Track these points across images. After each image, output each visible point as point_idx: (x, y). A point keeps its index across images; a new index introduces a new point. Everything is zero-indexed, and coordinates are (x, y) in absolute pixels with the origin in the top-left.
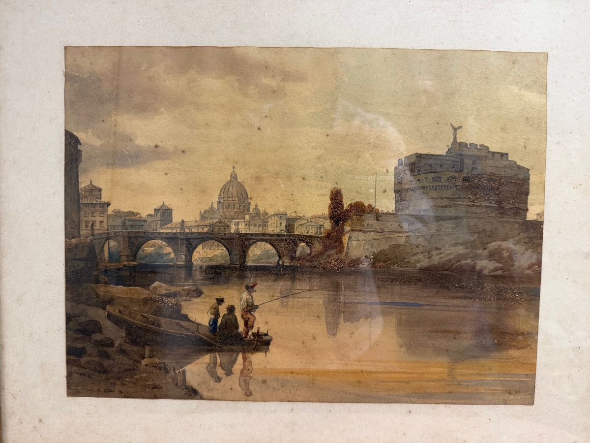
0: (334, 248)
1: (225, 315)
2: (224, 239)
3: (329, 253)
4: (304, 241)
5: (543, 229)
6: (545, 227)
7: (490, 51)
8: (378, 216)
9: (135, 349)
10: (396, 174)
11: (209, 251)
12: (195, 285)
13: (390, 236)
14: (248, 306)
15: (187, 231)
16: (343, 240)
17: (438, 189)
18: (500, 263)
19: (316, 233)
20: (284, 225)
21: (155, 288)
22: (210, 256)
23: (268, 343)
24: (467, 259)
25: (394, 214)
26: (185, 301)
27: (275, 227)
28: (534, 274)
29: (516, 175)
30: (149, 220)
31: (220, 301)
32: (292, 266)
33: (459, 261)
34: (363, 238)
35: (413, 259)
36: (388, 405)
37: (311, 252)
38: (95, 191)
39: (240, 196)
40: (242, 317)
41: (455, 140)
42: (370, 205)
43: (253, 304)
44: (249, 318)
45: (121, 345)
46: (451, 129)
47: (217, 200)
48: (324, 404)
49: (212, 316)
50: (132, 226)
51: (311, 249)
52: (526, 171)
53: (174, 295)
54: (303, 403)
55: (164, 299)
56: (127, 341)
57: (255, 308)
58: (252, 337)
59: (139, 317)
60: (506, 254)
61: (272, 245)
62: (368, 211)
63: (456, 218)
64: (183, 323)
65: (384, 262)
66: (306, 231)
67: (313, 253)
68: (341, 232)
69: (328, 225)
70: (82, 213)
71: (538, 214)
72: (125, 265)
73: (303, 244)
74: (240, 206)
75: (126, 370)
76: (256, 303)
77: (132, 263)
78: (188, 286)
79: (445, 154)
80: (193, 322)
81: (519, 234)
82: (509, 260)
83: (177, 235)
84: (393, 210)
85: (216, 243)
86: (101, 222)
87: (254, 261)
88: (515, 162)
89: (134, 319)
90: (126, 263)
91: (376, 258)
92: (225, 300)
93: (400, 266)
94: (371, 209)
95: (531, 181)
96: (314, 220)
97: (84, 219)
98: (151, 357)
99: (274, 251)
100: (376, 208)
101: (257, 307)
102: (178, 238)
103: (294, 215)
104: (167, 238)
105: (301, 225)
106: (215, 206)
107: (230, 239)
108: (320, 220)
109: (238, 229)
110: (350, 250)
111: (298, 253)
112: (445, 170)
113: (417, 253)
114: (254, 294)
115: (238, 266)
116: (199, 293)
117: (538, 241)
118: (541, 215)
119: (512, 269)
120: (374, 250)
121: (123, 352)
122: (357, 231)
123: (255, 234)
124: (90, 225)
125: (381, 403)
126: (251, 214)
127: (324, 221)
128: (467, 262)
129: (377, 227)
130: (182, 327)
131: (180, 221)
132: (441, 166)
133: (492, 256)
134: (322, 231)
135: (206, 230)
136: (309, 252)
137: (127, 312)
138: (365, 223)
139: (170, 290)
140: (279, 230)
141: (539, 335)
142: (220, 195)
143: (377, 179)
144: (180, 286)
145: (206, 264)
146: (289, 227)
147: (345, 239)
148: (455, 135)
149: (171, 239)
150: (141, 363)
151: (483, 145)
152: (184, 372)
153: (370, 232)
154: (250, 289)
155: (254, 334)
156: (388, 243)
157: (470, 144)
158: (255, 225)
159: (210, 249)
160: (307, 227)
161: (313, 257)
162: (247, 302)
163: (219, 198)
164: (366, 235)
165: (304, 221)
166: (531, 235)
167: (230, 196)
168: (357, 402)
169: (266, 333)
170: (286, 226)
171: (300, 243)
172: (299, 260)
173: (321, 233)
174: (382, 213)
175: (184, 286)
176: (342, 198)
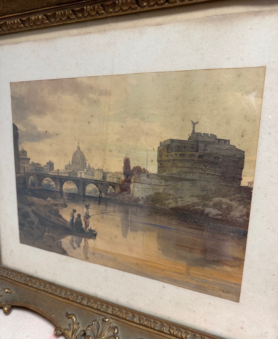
0: (126, 191)
1: (76, 218)
2: (75, 180)
3: (123, 193)
4: (111, 185)
5: (252, 193)
6: (254, 192)
8: (148, 176)
9: (42, 227)
10: (158, 151)
11: (69, 186)
12: (64, 202)
13: (155, 187)
14: (86, 215)
15: (60, 175)
16: (130, 187)
17: (183, 161)
18: (221, 211)
19: (117, 182)
20: (102, 175)
21: (49, 201)
22: (70, 188)
23: (95, 235)
24: (199, 206)
25: (157, 175)
26: (60, 208)
27: (98, 177)
28: (244, 222)
29: (234, 155)
30: (45, 168)
31: (75, 211)
32: (106, 198)
33: (194, 206)
34: (140, 187)
35: (167, 202)
36: (152, 280)
38: (24, 152)
39: (82, 158)
40: (84, 220)
41: (194, 131)
42: (144, 169)
43: (88, 215)
44: (87, 222)
45: (37, 224)
46: (191, 124)
47: (72, 160)
48: (121, 271)
49: (71, 218)
50: (39, 170)
51: (115, 190)
52: (242, 152)
53: (56, 205)
54: (111, 268)
55: (53, 206)
56: (39, 223)
58: (88, 231)
59: (43, 213)
60: (224, 206)
61: (96, 186)
62: (143, 172)
63: (193, 180)
64: (60, 219)
65: (152, 201)
66: (112, 180)
67: (116, 193)
68: (129, 182)
69: (123, 178)
70: (20, 162)
71: (249, 183)
72: (37, 188)
73: (111, 187)
74: (82, 164)
75: (39, 236)
76: (90, 215)
77: (40, 188)
78: (61, 202)
79: (187, 140)
80: (64, 219)
81: (235, 194)
82: (226, 211)
83: (56, 176)
84: (156, 173)
85: (72, 182)
86: (27, 167)
87: (89, 193)
88: (235, 146)
90: (37, 187)
91: (147, 199)
92: (76, 211)
93: (160, 205)
94: (145, 171)
95: (245, 160)
96: (116, 175)
97: (21, 165)
98: (48, 232)
99: (97, 189)
100: (147, 170)
101: (90, 217)
102: (56, 178)
103: (106, 171)
104: (52, 177)
105: (110, 176)
106: (71, 163)
107: (77, 181)
108: (119, 175)
109: (81, 176)
110: (134, 193)
111: (109, 191)
112: (187, 150)
113: (169, 199)
114: (89, 210)
115: (82, 195)
116: (66, 206)
117: (248, 200)
118: (252, 183)
119: (229, 216)
120: (146, 194)
121: (38, 228)
122: (137, 182)
123: (89, 179)
124: (23, 168)
126: (87, 168)
127: (121, 176)
128: (199, 207)
129: (148, 181)
130: (60, 221)
131: (57, 169)
132: (185, 147)
133: (215, 206)
134: (120, 181)
135: (67, 175)
136: (114, 191)
137: (39, 210)
138: (142, 178)
139: (54, 202)
141: (245, 260)
142: (73, 158)
143: (148, 154)
144: (58, 201)
145: (68, 192)
146: (104, 177)
147: (132, 186)
148: (194, 128)
149: (54, 178)
150: (45, 234)
151: (212, 134)
152: (61, 242)
153: (144, 184)
154: (87, 207)
155: (89, 229)
156: (154, 191)
157: (204, 134)
158: (89, 175)
159: (69, 185)
160: (113, 178)
161: (116, 195)
162: (86, 213)
163: (72, 159)
164: (142, 185)
165: (111, 174)
166: (244, 196)
167: (77, 158)
168: (137, 275)
169: (94, 230)
170: (103, 177)
171: (109, 186)
172: (109, 195)
173: (120, 182)
174: (150, 174)
175: (60, 201)
176: (130, 163)
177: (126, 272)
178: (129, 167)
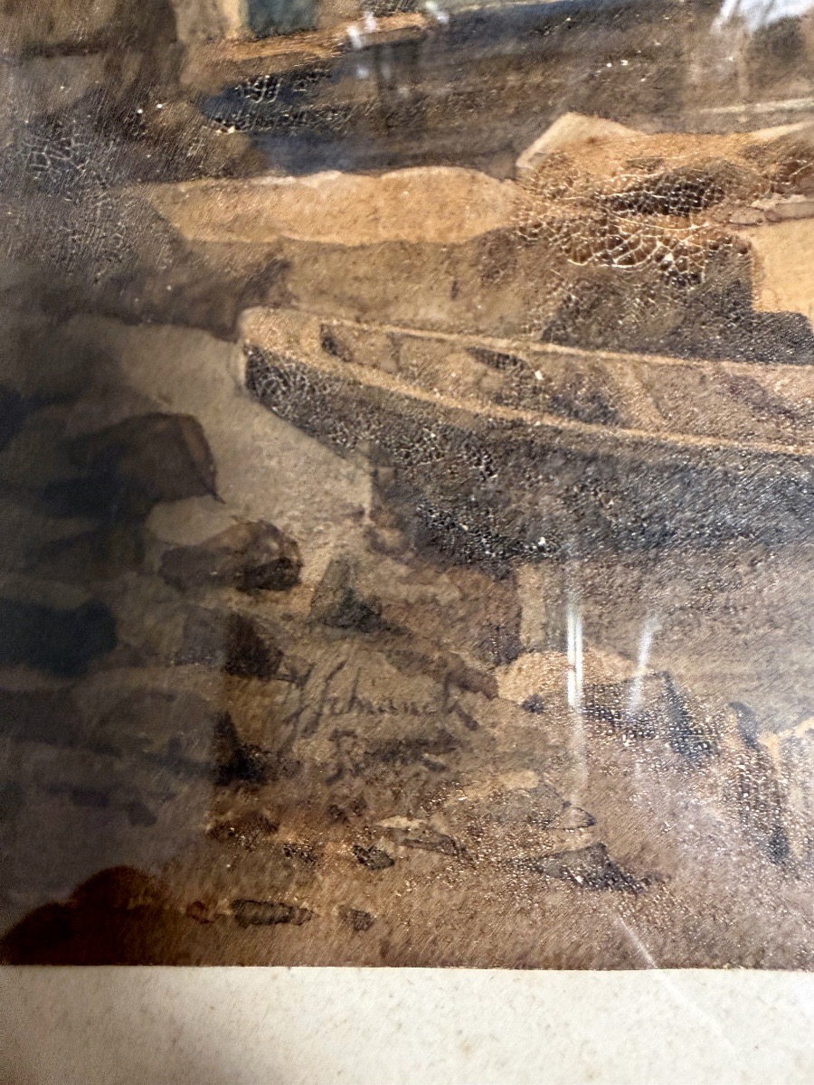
9: (445, 589)
21: (558, 160)
45: (343, 569)
55: (627, 224)
56: (389, 537)
59: (459, 367)
72: (350, 44)
75: (391, 752)
89: (431, 381)
90: (355, 28)
121: (361, 618)
137: (380, 341)
150: (490, 695)
175: (755, 122)
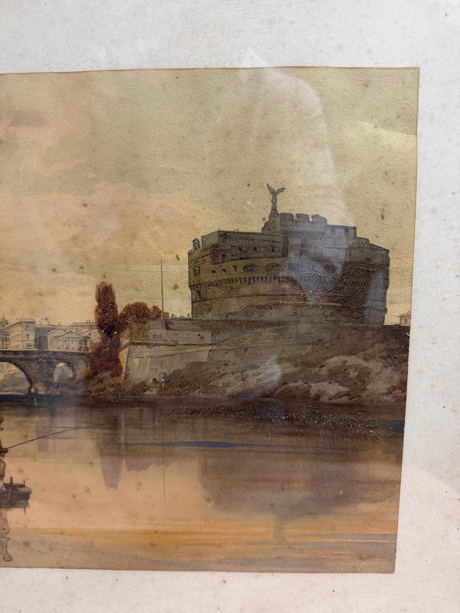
0: (107, 369)
3: (100, 376)
4: (63, 361)
5: (409, 337)
6: (413, 335)
7: (327, 68)
8: (168, 324)
10: (190, 261)
13: (186, 351)
16: (120, 357)
17: (252, 282)
18: (346, 386)
19: (80, 349)
20: (32, 337)
23: (26, 496)
24: (297, 381)
25: (190, 319)
27: (20, 342)
28: (396, 401)
29: (368, 259)
32: (48, 396)
33: (285, 384)
34: (148, 354)
35: (220, 383)
36: (194, 574)
37: (75, 375)
41: (274, 209)
42: (155, 308)
46: (268, 192)
48: (109, 571)
51: (74, 370)
52: (383, 252)
54: (81, 570)
57: (5, 452)
60: (353, 374)
61: (18, 366)
62: (154, 316)
63: (279, 323)
65: (181, 386)
66: (65, 346)
67: (78, 378)
68: (117, 346)
69: (96, 337)
71: (401, 317)
73: (61, 364)
79: (260, 232)
81: (373, 345)
82: (358, 383)
84: (188, 315)
88: (367, 240)
91: (169, 381)
93: (203, 392)
94: (158, 314)
95: (391, 267)
96: (74, 331)
99: (22, 375)
100: (164, 311)
101: (6, 451)
103: (45, 323)
105: (56, 337)
108: (84, 330)
110: (130, 372)
111: (56, 378)
112: (261, 254)
113: (226, 374)
117: (402, 355)
118: (407, 317)
119: (364, 395)
120: (165, 371)
122: (139, 344)
125: (185, 570)
127: (90, 332)
128: (296, 384)
129: (167, 338)
132: (255, 249)
133: (333, 376)
134: (88, 345)
136: (71, 375)
138: (151, 333)
140: (25, 346)
141: (402, 483)
143: (164, 269)
146: (40, 341)
147: (123, 355)
148: (274, 202)
151: (317, 215)
153: (158, 345)
156: (184, 360)
157: (298, 215)
160: (65, 341)
161: (77, 383)
164: (153, 349)
165: (59, 331)
166: (392, 347)
168: (153, 570)
169: (23, 483)
170: (36, 340)
171: (58, 363)
172: (58, 387)
173: (87, 349)
174: (172, 319)
176: (114, 298)
177: (125, 569)
178: (113, 306)
